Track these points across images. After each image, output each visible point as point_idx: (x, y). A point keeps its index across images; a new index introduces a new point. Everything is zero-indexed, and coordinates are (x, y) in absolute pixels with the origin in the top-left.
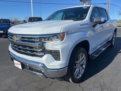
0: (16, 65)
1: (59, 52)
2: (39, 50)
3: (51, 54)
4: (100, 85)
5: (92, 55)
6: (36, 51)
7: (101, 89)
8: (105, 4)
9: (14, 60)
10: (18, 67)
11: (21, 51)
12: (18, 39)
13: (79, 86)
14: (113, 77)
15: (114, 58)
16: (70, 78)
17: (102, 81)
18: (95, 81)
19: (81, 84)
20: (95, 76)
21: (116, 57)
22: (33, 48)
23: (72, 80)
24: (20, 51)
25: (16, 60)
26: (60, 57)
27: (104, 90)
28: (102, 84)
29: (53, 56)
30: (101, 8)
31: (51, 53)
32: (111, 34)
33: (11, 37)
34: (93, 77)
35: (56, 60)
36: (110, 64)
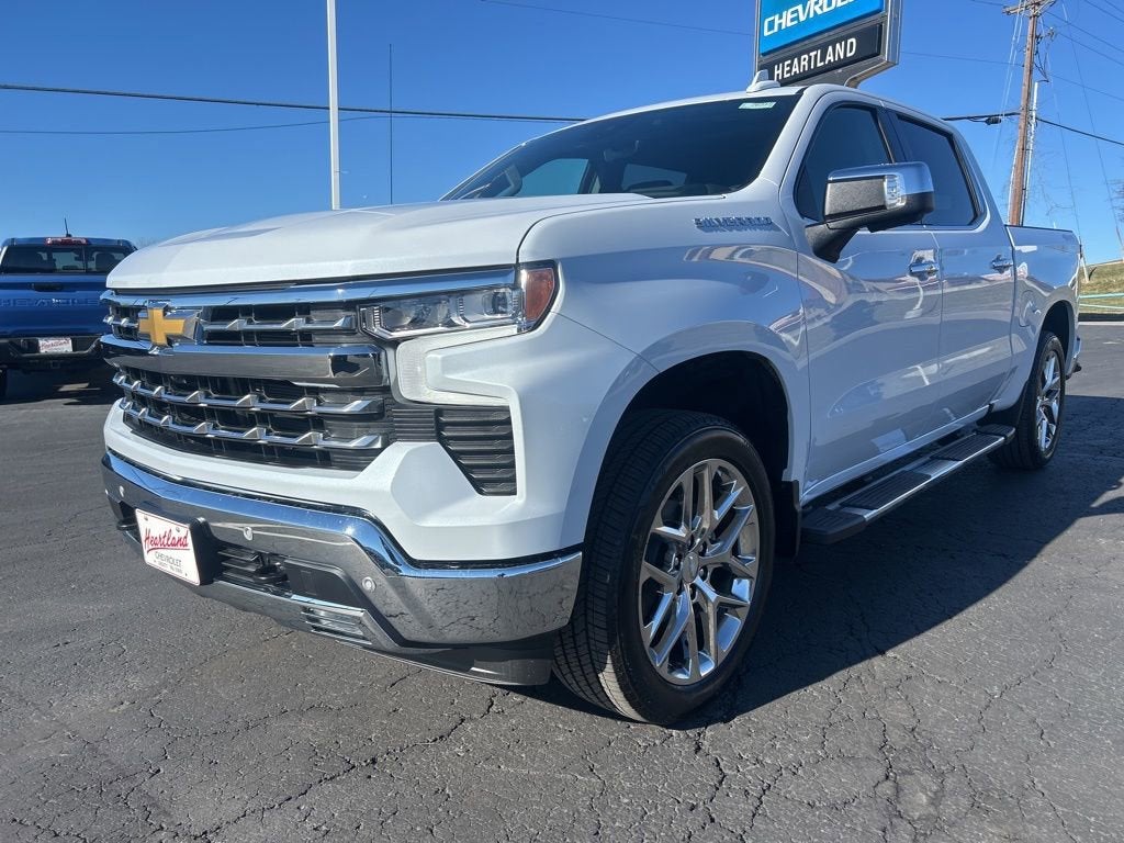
0: (150, 558)
1: (508, 422)
2: (346, 410)
3: (444, 441)
4: (877, 741)
5: (831, 507)
6: (318, 422)
7: (880, 773)
8: (992, 120)
9: (140, 515)
10: (168, 569)
11: (204, 428)
12: (177, 326)
13: (689, 747)
14: (1005, 689)
15: (1032, 553)
16: (609, 667)
17: (897, 712)
18: (835, 718)
19: (709, 732)
20: (839, 677)
21: (1058, 541)
22: (299, 393)
23: (620, 680)
24: (195, 430)
25: (155, 507)
26: (512, 466)
27: (909, 778)
28: (894, 736)
29: (455, 455)
30: (902, 117)
31: (440, 427)
32: (1019, 348)
33: (124, 322)
34: (824, 685)
35: (479, 486)
36: (994, 596)
